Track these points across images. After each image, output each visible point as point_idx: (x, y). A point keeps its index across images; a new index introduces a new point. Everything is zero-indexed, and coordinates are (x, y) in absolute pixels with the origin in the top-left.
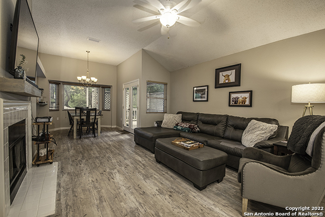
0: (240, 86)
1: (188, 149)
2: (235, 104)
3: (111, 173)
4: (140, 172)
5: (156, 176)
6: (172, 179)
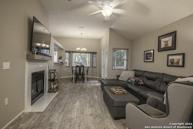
0: (175, 49)
1: (114, 93)
3: (76, 101)
4: (90, 103)
5: (96, 107)
6: (104, 110)
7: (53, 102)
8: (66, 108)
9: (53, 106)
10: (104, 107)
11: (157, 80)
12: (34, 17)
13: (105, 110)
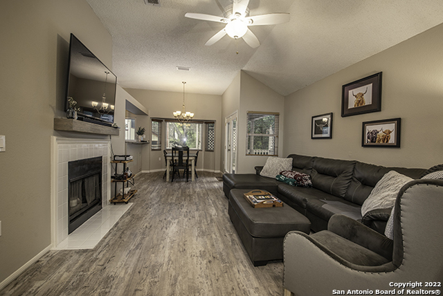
0: (380, 111)
1: (253, 206)
2: (372, 142)
3: (170, 222)
4: (200, 227)
5: (214, 236)
6: (230, 243)
7: (120, 225)
8: (147, 238)
9: (119, 234)
10: (231, 235)
11: (342, 175)
12: (71, 34)
13: (232, 242)
